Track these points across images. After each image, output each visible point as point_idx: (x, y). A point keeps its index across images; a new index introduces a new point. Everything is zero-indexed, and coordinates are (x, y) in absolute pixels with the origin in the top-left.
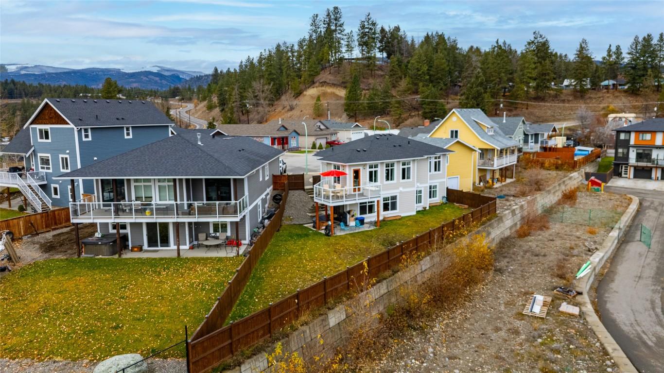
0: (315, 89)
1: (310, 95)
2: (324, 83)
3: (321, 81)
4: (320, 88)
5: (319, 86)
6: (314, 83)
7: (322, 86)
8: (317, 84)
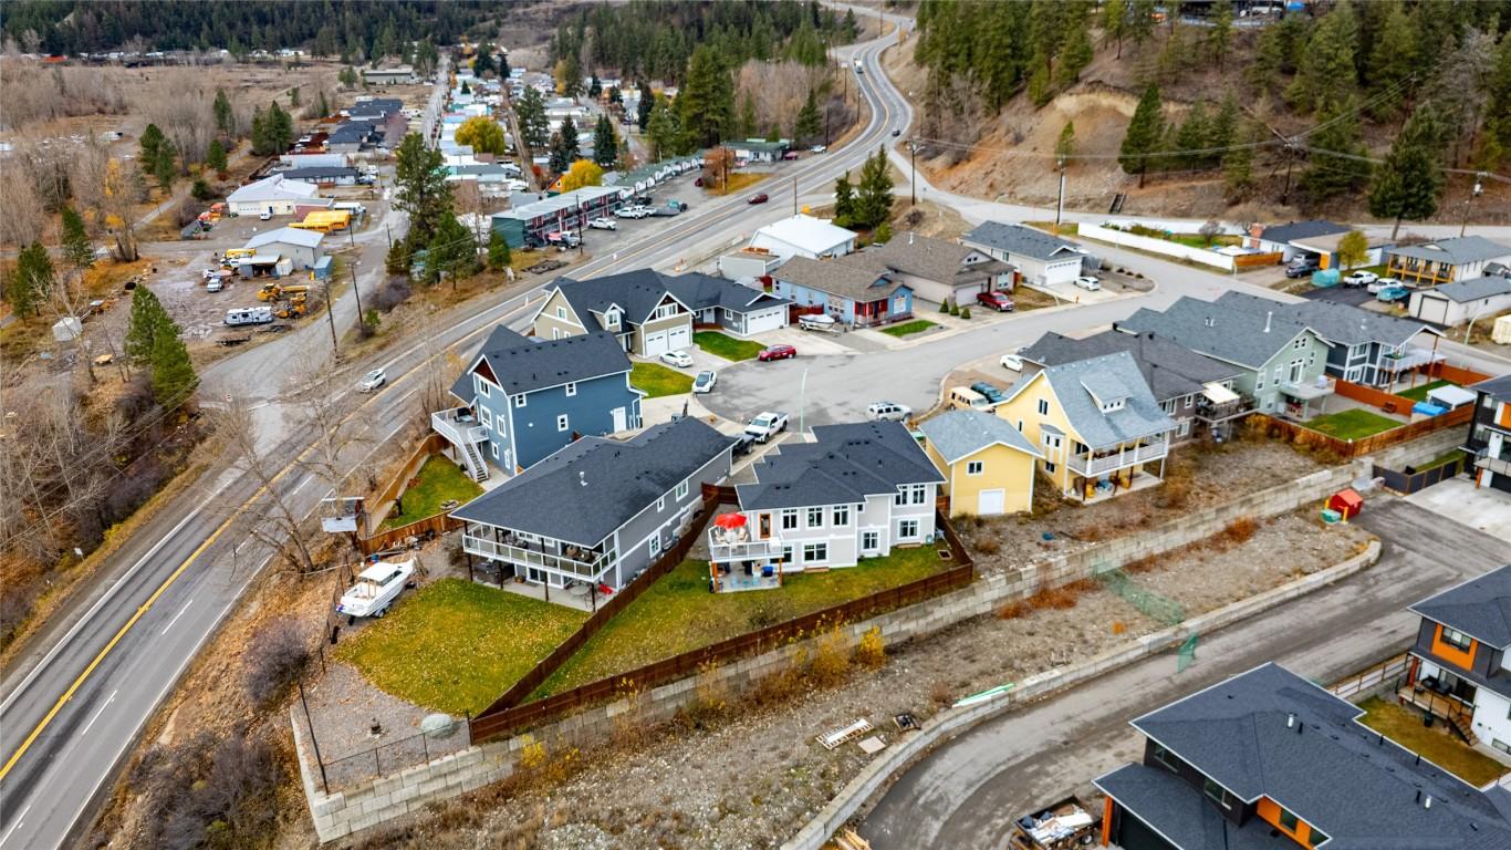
0: (1074, 99)
1: (1062, 111)
2: (1097, 85)
3: (1091, 79)
4: (1086, 97)
5: (1084, 92)
6: (1077, 80)
7: (1090, 92)
8: (1080, 87)
